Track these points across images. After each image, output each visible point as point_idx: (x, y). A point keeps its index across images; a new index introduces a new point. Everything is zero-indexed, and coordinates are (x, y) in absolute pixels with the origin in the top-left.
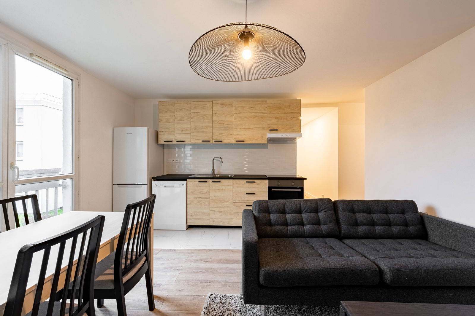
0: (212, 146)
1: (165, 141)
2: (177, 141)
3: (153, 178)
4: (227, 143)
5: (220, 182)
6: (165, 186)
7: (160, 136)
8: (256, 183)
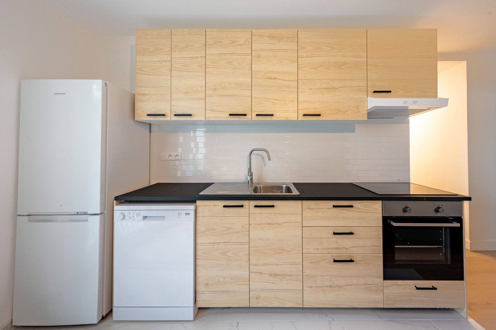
0: (252, 126)
1: (148, 115)
2: (175, 115)
3: (116, 198)
4: (283, 119)
5: (273, 206)
6: (145, 217)
7: (137, 104)
8: (356, 208)
